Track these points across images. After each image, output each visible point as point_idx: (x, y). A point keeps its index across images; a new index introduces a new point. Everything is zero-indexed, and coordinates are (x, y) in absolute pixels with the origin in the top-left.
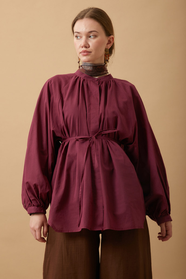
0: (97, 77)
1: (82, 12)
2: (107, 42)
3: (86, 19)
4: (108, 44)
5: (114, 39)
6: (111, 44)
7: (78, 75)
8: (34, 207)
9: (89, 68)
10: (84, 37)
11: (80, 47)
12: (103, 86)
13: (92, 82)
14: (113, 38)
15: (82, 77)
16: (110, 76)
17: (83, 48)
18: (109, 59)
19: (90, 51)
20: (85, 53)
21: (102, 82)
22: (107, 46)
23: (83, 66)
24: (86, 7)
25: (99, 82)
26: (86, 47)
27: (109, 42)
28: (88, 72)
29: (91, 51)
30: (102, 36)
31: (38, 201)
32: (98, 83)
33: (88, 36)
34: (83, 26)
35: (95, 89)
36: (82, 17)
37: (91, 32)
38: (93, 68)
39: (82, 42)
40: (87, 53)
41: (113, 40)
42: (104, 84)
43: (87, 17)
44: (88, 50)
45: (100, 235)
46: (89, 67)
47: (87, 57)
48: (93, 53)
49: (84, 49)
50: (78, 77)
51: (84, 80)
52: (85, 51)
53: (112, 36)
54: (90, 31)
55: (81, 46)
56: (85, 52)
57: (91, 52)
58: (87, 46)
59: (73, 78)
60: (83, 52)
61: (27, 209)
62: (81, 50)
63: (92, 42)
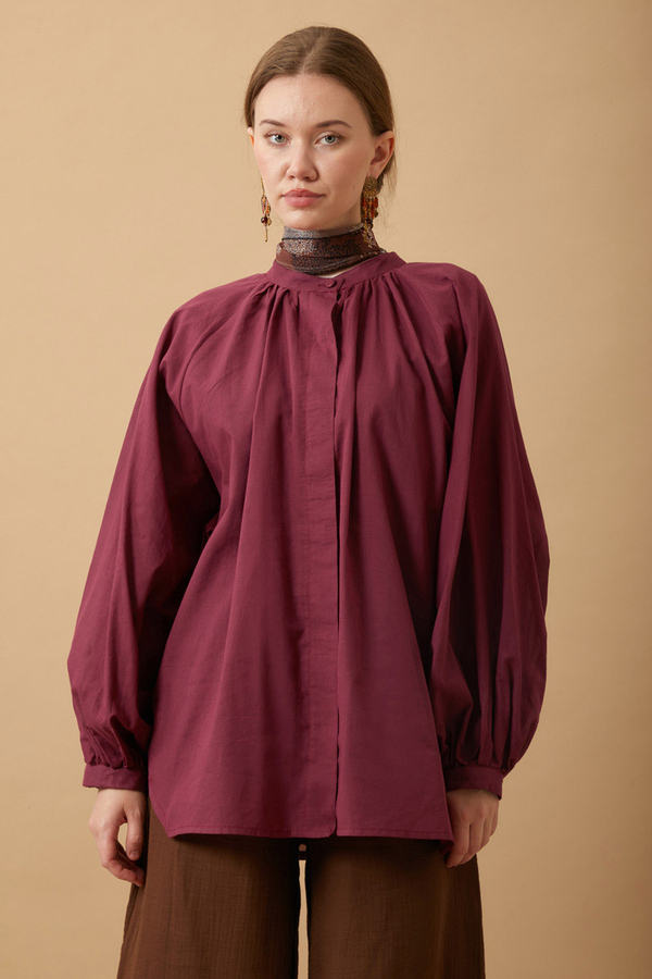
0: (333, 276)
2: (372, 154)
3: (310, 77)
4: (372, 163)
5: (396, 142)
6: (384, 161)
7: (273, 281)
9: (302, 249)
10: (297, 143)
11: (283, 173)
12: (351, 303)
13: (313, 297)
14: (392, 141)
15: (284, 285)
17: (296, 181)
19: (319, 192)
20: (303, 200)
22: (371, 170)
23: (285, 243)
25: (339, 292)
26: (307, 179)
27: (380, 154)
28: (299, 260)
29: (324, 192)
30: (361, 137)
32: (335, 296)
33: (311, 138)
34: (287, 100)
35: (318, 315)
36: (292, 70)
37: (325, 125)
38: (317, 246)
39: (294, 154)
40: (307, 199)
41: (391, 147)
42: (354, 295)
43: (310, 71)
44: (314, 188)
46: (304, 243)
47: (309, 212)
48: (330, 199)
49: (297, 184)
51: (288, 291)
52: (304, 191)
53: (388, 135)
54: (321, 120)
55: (289, 172)
56: (300, 193)
57: (324, 195)
58: (312, 174)
60: (294, 196)
62: (288, 186)
63: (328, 160)
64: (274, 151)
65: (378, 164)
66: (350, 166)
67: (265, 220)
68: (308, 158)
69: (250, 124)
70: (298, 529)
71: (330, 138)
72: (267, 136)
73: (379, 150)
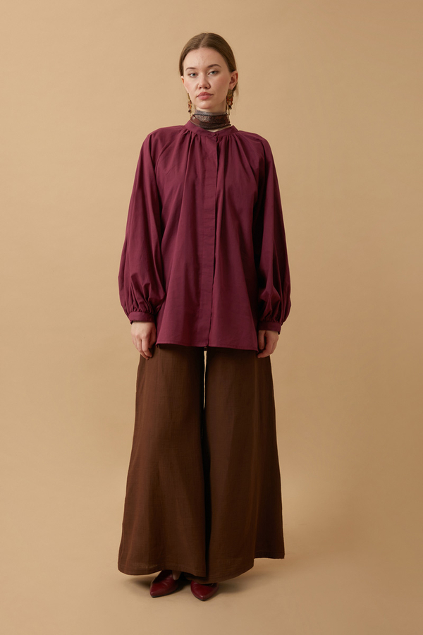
0: (215, 131)
1: (193, 39)
2: (230, 80)
3: (204, 49)
4: (231, 83)
6: (234, 83)
7: (189, 129)
8: (139, 313)
9: (204, 119)
10: (201, 75)
11: (197, 87)
12: (222, 143)
13: (207, 139)
14: (237, 74)
15: (194, 131)
16: (233, 128)
18: (232, 104)
19: (211, 93)
20: (205, 96)
21: (222, 138)
22: (230, 86)
23: (196, 116)
24: (198, 33)
25: (217, 138)
26: (206, 88)
27: (233, 80)
28: (202, 123)
29: (213, 93)
31: (146, 305)
32: (216, 140)
33: (206, 73)
34: (196, 59)
35: (211, 148)
36: (196, 47)
37: (211, 66)
38: (211, 119)
39: (200, 80)
40: (206, 96)
41: (237, 77)
42: (223, 140)
43: (203, 46)
44: (209, 91)
45: (205, 352)
46: (206, 117)
47: (208, 101)
48: (215, 96)
49: (203, 90)
50: (189, 131)
51: (196, 135)
53: (235, 72)
54: (209, 65)
55: (199, 86)
56: (204, 94)
57: (212, 95)
58: (208, 86)
59: (182, 132)
60: (201, 96)
61: (128, 314)
62: (199, 92)
63: (213, 80)
64: (192, 79)
65: (232, 84)
66: (222, 83)
67: (190, 111)
68: (206, 79)
69: (182, 74)
70: (200, 229)
71: (213, 72)
72: (189, 75)
73: (232, 78)
